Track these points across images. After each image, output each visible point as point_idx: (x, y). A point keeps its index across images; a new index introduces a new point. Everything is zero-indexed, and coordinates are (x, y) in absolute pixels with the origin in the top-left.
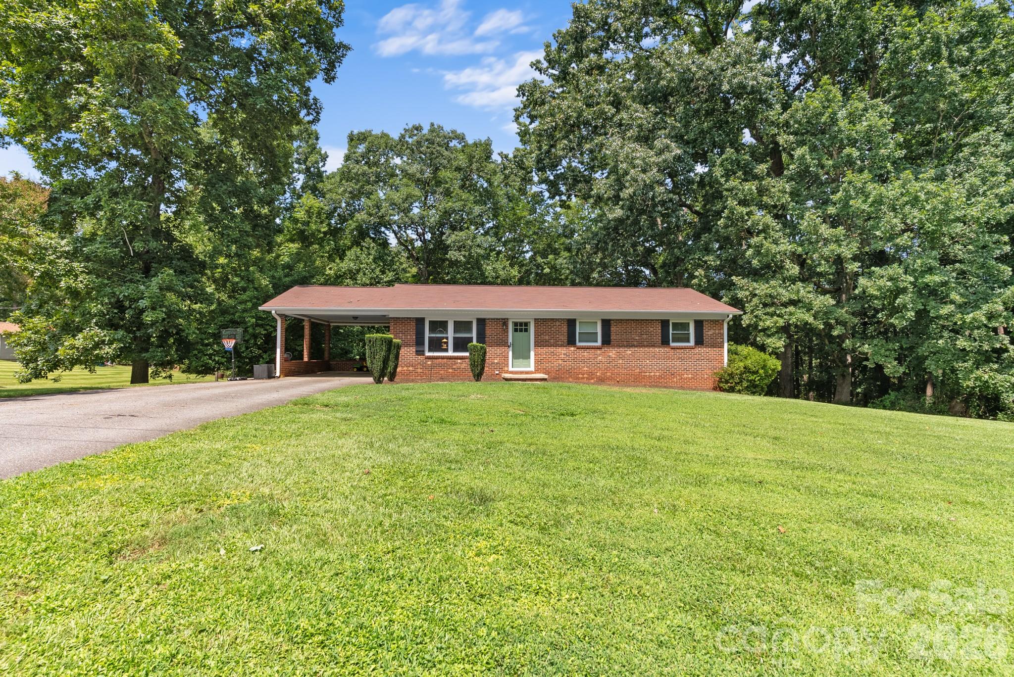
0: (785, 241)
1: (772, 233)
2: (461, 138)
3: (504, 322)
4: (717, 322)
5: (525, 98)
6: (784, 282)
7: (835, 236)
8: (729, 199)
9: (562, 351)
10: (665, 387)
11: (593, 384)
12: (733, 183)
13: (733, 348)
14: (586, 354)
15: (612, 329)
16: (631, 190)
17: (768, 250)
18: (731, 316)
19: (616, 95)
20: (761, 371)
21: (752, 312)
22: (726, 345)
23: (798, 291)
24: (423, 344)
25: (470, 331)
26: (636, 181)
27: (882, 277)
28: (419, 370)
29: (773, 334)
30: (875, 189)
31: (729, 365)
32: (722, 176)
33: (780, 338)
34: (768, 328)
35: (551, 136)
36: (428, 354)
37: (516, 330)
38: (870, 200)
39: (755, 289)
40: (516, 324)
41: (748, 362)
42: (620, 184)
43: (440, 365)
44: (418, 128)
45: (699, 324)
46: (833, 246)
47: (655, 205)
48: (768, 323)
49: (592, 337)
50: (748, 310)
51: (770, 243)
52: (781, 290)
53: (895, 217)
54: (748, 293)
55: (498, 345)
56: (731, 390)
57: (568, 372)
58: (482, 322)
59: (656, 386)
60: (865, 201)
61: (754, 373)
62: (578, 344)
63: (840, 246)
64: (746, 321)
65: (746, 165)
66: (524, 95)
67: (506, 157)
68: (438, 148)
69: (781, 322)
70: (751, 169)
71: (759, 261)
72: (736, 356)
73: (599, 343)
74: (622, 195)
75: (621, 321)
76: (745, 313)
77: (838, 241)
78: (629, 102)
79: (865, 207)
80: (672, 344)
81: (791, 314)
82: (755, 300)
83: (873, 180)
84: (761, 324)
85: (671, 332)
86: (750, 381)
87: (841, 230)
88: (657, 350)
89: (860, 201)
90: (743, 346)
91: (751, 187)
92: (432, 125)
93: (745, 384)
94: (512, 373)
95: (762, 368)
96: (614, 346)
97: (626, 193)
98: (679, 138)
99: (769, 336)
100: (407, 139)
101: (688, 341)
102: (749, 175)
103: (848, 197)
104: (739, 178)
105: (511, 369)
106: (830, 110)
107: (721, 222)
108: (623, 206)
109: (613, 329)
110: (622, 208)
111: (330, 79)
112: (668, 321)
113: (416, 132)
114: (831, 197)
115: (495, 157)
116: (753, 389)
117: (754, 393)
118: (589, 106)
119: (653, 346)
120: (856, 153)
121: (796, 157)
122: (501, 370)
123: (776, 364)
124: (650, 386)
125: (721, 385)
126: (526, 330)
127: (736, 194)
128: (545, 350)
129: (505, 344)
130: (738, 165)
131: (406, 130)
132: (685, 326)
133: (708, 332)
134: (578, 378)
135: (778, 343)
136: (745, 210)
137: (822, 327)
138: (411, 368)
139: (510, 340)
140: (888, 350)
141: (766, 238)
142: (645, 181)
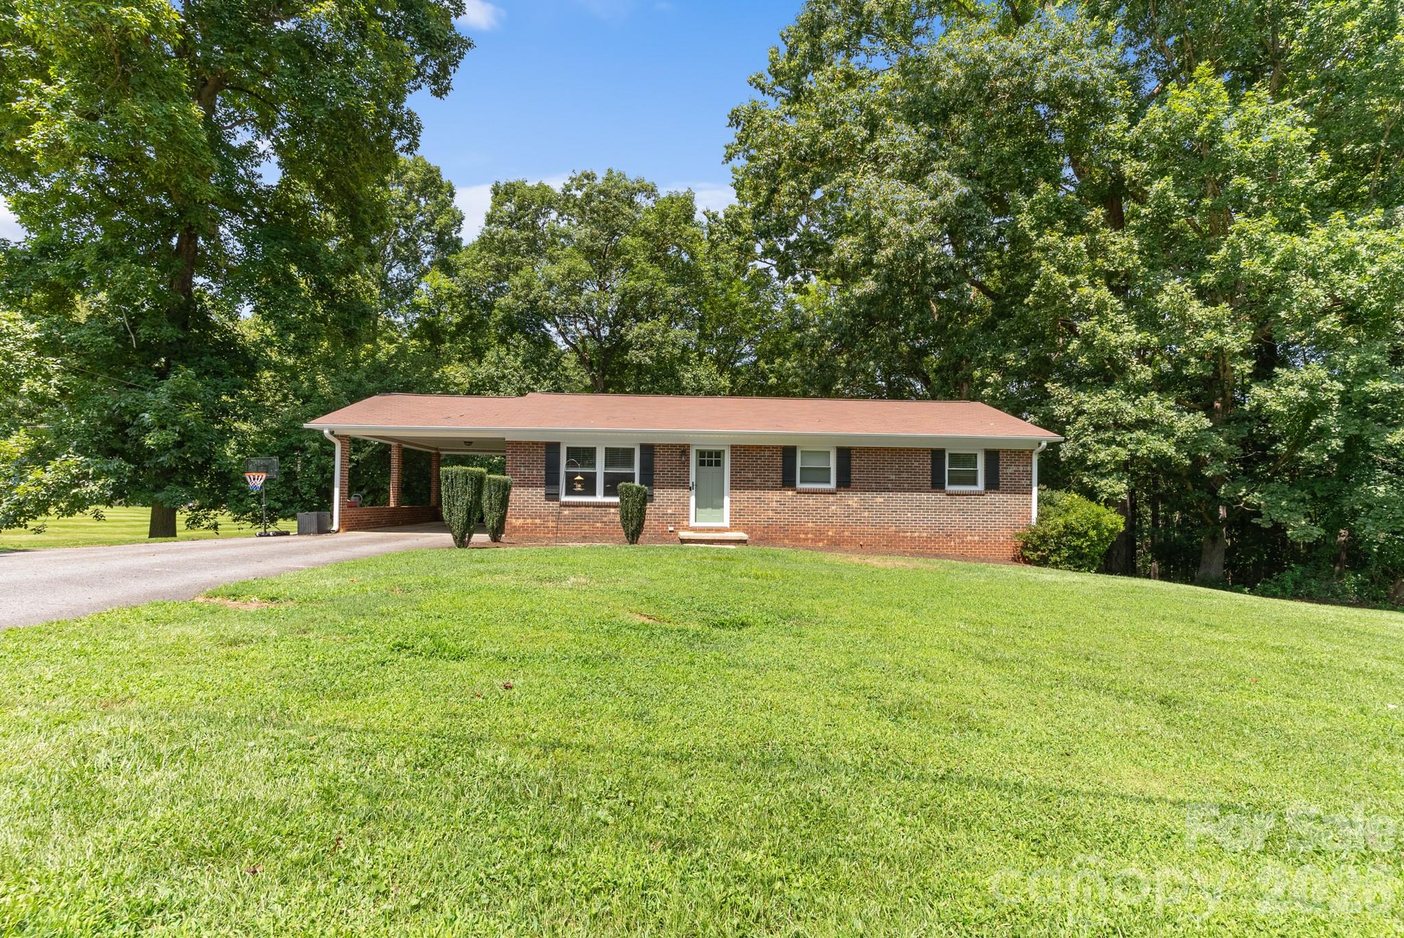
0: (1131, 328)
1: (1111, 315)
2: (650, 191)
3: (684, 450)
4: (1020, 454)
5: (740, 128)
6: (1127, 391)
7: (1215, 318)
8: (1044, 263)
9: (774, 497)
10: (937, 556)
11: (821, 549)
12: (1051, 238)
13: (1047, 494)
14: (811, 501)
15: (853, 463)
16: (890, 251)
17: (1104, 342)
18: (1044, 444)
19: (870, 112)
20: (1092, 533)
21: (1077, 438)
22: (1035, 490)
23: (1152, 407)
24: (557, 483)
25: (630, 464)
26: (898, 236)
27: (1292, 383)
28: (551, 524)
29: (1110, 474)
30: (1282, 243)
31: (1039, 522)
32: (1032, 228)
33: (1120, 479)
34: (1103, 464)
35: (773, 177)
36: (564, 498)
37: (702, 463)
38: (1274, 260)
39: (1081, 403)
40: (701, 454)
41: (1072, 518)
42: (873, 243)
43: (582, 517)
44: (590, 177)
45: (993, 457)
46: (1210, 335)
47: (926, 275)
48: (1102, 455)
49: (820, 475)
50: (1071, 435)
51: (1108, 330)
52: (1123, 404)
53: (1316, 287)
54: (1070, 409)
55: (674, 486)
56: (1043, 562)
57: (783, 529)
58: (648, 450)
59: (922, 555)
60: (1264, 263)
61: (1080, 535)
62: (799, 486)
63: (1222, 333)
64: (1066, 451)
65: (1071, 210)
66: (738, 124)
67: (714, 216)
68: (616, 203)
69: (1123, 454)
70: (1079, 218)
71: (1089, 359)
72: (1051, 508)
73: (832, 485)
74: (875, 257)
75: (868, 450)
76: (1066, 440)
77: (1219, 327)
78: (889, 122)
79: (1266, 271)
80: (949, 488)
81: (1140, 442)
82: (1083, 420)
83: (1277, 230)
84: (1091, 456)
85: (947, 468)
86: (1074, 548)
87: (1224, 308)
88: (924, 496)
89: (1258, 261)
90: (1063, 492)
91: (1078, 242)
92: (610, 171)
93: (1065, 553)
94: (694, 530)
95: (1094, 528)
96: (855, 490)
97: (881, 256)
98: (965, 171)
99: (1103, 476)
100: (574, 192)
101: (975, 483)
102: (1075, 225)
103: (1236, 256)
104: (1058, 230)
105: (692, 523)
106: (1210, 117)
107: (1029, 300)
108: (877, 275)
109: (855, 463)
110: (876, 279)
111: (441, 91)
112: (942, 452)
113: (586, 181)
114: (1208, 257)
115: (699, 217)
116: (1078, 561)
117: (1078, 568)
118: (828, 127)
119: (919, 490)
120: (1251, 185)
121: (1152, 194)
122: (679, 526)
123: (1114, 521)
124: (912, 555)
125: (1027, 553)
126: (718, 464)
127: (1055, 255)
128: (747, 494)
129: (683, 484)
130: (1058, 211)
131: (572, 180)
132: (971, 460)
133: (1007, 470)
134: (799, 540)
135: (1118, 487)
136: (1067, 281)
137: (1188, 462)
138: (538, 521)
139: (693, 478)
140: (1293, 500)
141: (1100, 323)
142: (911, 236)
